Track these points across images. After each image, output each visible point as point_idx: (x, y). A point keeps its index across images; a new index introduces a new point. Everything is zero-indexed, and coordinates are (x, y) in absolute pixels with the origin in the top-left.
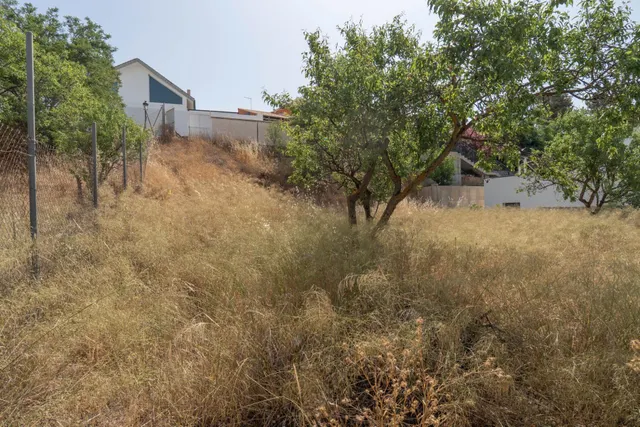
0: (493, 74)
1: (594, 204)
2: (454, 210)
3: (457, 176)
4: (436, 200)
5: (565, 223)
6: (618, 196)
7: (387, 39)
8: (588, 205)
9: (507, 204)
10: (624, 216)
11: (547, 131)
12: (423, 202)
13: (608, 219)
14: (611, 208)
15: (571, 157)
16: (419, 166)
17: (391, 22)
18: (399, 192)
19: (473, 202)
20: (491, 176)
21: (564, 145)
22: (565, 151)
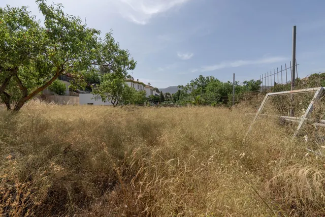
0: (70, 50)
1: (115, 104)
2: (66, 106)
3: (67, 92)
4: (56, 102)
5: (106, 109)
6: (121, 102)
7: (18, 16)
8: (113, 104)
9: (88, 104)
10: (122, 107)
11: (102, 79)
12: (50, 102)
13: (118, 108)
14: (119, 105)
15: (108, 88)
16: (39, 84)
17: (20, 8)
18: (26, 96)
19: (75, 103)
20: (82, 93)
21: (106, 84)
22: (107, 86)
